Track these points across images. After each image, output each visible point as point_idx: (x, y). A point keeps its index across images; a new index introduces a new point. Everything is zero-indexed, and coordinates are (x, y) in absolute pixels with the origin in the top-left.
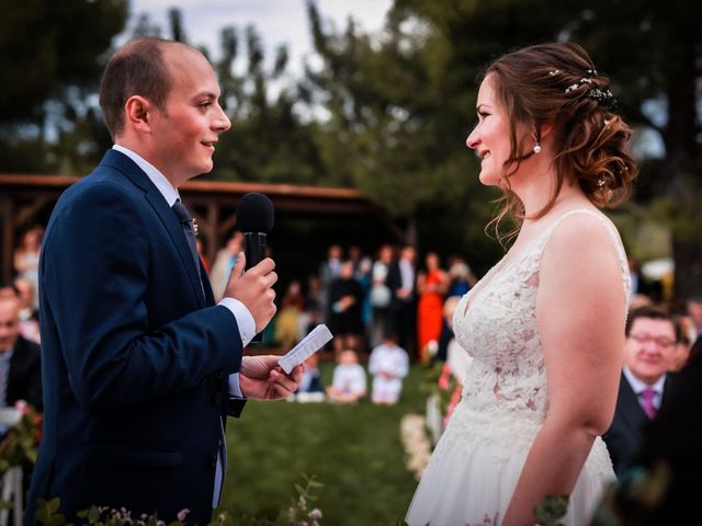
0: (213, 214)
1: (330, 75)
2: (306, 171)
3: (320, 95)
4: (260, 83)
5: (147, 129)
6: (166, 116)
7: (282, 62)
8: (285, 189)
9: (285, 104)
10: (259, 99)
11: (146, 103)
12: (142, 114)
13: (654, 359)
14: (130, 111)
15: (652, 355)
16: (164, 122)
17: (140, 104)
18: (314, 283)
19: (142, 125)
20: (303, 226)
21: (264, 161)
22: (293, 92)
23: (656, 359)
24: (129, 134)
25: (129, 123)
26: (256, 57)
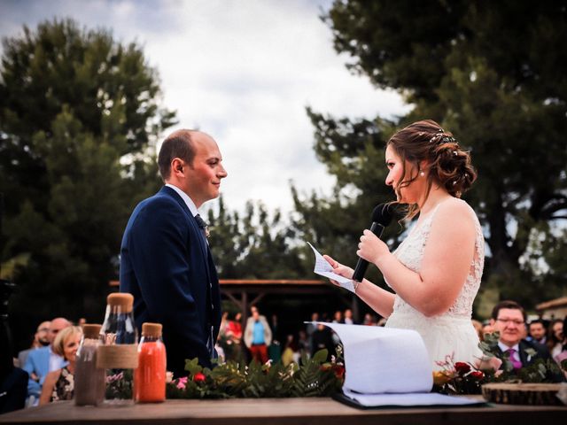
0: (244, 297)
1: (303, 222)
2: (294, 274)
3: (299, 233)
4: (266, 229)
5: (182, 175)
6: (193, 169)
7: (277, 218)
8: (283, 282)
9: (280, 239)
10: (267, 237)
11: (182, 162)
12: (180, 168)
13: (513, 331)
14: (174, 166)
15: (512, 330)
16: (192, 172)
17: (179, 162)
18: (302, 335)
19: (180, 174)
20: (293, 303)
21: (271, 270)
22: (284, 232)
23: (514, 331)
24: (173, 178)
25: (173, 173)
26: (263, 216)
